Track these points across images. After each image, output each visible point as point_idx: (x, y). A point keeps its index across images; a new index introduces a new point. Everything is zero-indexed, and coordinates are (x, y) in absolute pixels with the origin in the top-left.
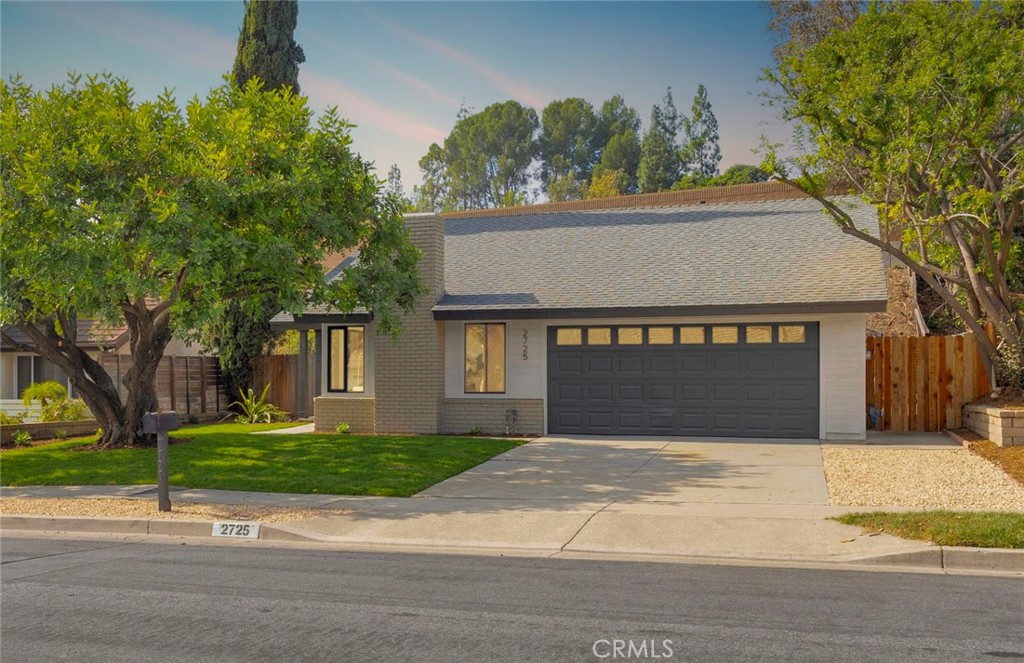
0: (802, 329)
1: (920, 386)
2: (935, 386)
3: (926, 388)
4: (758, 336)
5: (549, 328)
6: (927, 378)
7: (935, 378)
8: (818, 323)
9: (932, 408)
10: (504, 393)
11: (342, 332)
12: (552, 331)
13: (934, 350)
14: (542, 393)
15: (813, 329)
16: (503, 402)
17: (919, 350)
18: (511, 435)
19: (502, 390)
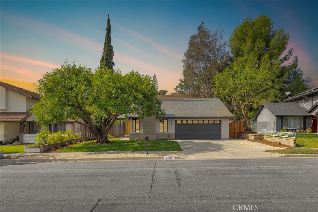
0: (218, 121)
1: (231, 131)
2: (233, 131)
3: (232, 131)
4: (211, 122)
5: (176, 120)
6: (232, 129)
7: (233, 129)
8: (221, 120)
9: (233, 134)
10: (167, 132)
11: (135, 120)
12: (176, 121)
13: (233, 125)
14: (174, 132)
15: (220, 121)
16: (167, 134)
17: (231, 125)
18: (169, 140)
19: (167, 131)
